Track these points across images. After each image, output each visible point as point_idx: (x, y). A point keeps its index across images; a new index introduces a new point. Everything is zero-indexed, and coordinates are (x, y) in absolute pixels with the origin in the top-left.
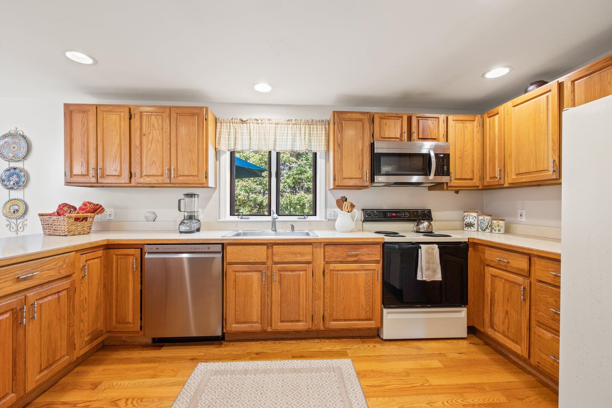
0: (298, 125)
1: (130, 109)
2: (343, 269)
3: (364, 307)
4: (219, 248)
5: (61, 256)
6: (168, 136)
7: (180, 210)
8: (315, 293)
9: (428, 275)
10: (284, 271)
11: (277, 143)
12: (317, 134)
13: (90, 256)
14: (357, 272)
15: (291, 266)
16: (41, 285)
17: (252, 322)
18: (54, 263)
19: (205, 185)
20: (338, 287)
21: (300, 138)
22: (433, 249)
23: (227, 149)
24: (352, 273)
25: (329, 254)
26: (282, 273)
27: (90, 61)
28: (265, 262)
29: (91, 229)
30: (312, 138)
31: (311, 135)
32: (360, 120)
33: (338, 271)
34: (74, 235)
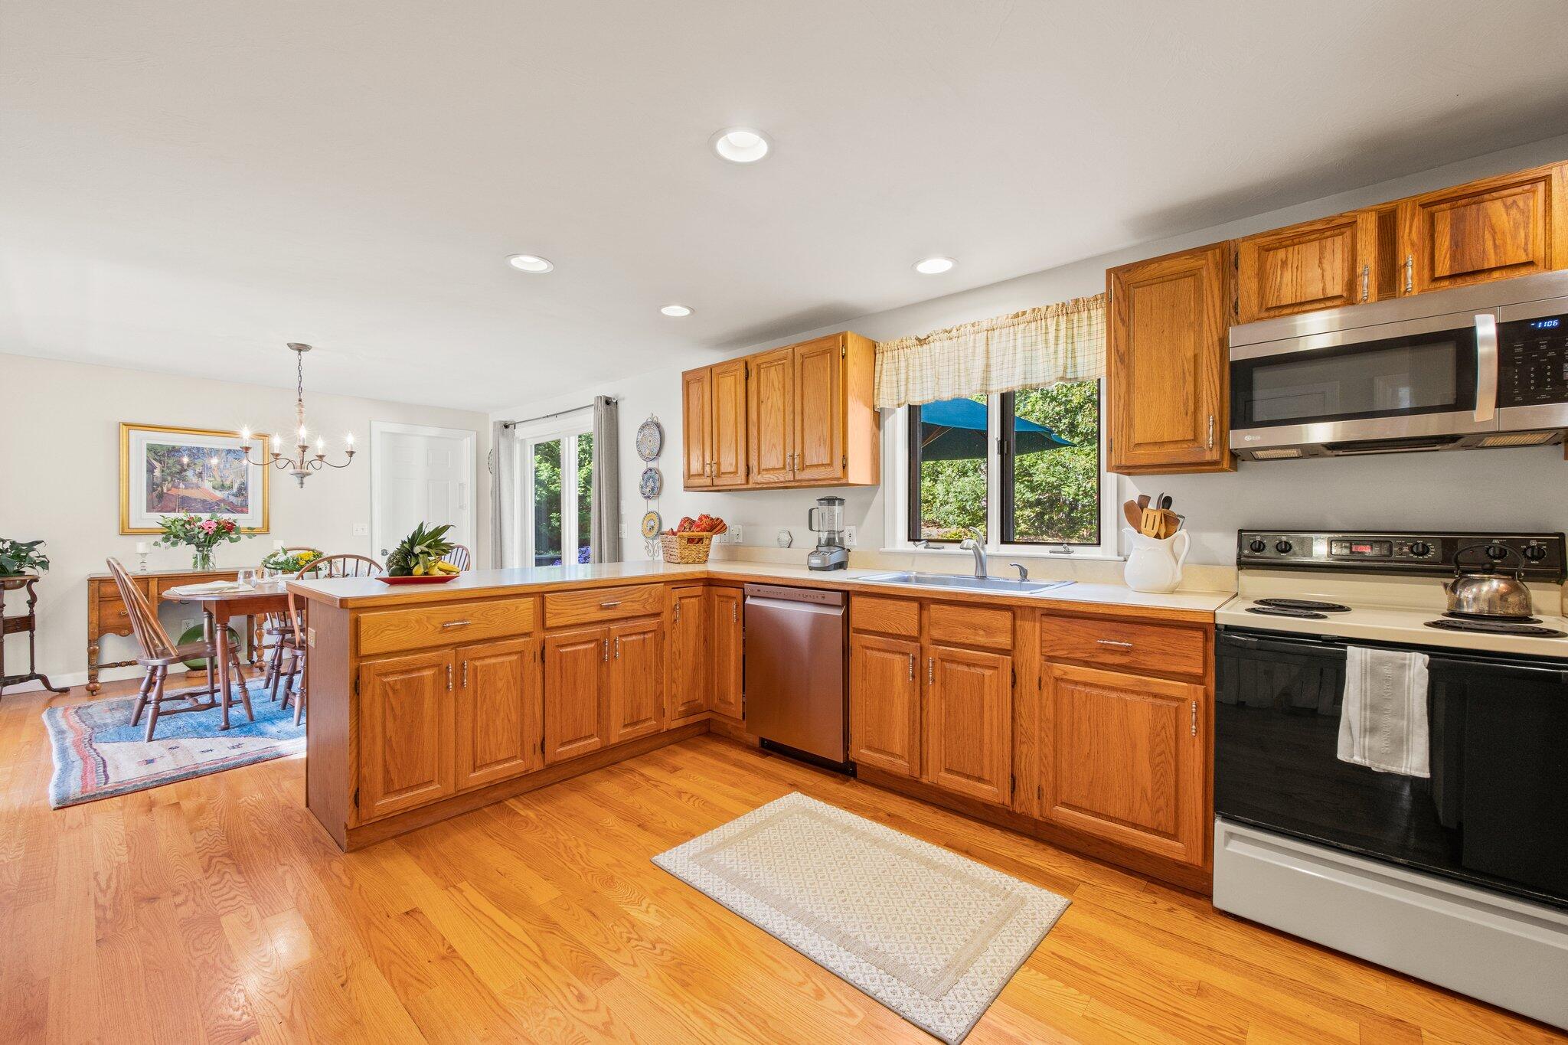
0: (1039, 322)
1: (746, 363)
2: (1089, 680)
3: (1149, 795)
4: (837, 598)
5: (646, 586)
6: (791, 399)
7: (811, 528)
8: (1021, 725)
9: (1369, 749)
10: (952, 661)
11: (994, 375)
12: (1090, 334)
13: (685, 592)
14: (1128, 697)
15: (964, 653)
16: (627, 618)
17: (892, 754)
18: (639, 594)
19: (843, 481)
20: (1075, 725)
21: (1045, 352)
22: (1403, 666)
23: (896, 403)
24: (1114, 695)
25: (1053, 638)
26: (948, 665)
27: (686, 312)
28: (917, 638)
29: (708, 555)
30: (1077, 346)
31: (1076, 340)
32: (1193, 274)
33: (1076, 683)
34: (687, 563)
